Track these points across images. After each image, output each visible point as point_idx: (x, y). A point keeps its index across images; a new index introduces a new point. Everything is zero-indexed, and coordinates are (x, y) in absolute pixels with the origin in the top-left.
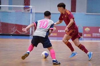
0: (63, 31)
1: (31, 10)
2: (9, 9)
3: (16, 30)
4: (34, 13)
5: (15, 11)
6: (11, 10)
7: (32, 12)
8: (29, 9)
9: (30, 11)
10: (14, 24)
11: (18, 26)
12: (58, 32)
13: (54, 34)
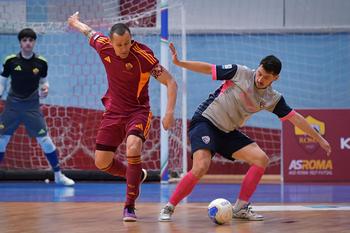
1: (165, 14)
3: (80, 145)
4: (184, 33)
6: (44, 19)
7: (171, 27)
8: (149, 13)
9: (158, 25)
10: (62, 109)
11: (87, 122)
12: (342, 147)
13: (313, 165)
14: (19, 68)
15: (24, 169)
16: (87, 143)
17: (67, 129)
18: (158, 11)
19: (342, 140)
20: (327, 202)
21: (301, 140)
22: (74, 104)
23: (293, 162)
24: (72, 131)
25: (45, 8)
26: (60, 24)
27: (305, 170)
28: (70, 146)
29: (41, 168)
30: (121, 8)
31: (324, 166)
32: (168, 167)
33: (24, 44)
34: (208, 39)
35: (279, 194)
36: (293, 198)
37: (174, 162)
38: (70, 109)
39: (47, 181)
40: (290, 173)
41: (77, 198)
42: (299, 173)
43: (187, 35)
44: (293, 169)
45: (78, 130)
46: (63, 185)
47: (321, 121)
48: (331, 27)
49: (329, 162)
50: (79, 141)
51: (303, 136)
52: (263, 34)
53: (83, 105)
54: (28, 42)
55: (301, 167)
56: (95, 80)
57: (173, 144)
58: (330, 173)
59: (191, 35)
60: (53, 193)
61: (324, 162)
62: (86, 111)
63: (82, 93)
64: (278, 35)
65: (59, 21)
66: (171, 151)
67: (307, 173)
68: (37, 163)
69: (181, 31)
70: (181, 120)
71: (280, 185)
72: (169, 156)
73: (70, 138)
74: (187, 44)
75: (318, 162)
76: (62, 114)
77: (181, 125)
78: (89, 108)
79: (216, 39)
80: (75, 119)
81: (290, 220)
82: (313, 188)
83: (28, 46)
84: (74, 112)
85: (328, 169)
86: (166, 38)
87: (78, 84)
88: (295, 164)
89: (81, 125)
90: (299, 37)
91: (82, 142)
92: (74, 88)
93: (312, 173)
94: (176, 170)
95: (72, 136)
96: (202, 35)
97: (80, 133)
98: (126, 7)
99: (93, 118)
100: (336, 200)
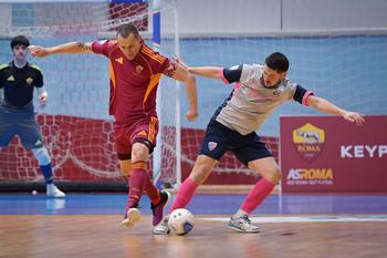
0: (371, 152)
1: (157, 17)
2: (15, 22)
4: (177, 37)
5: (55, 28)
6: (31, 23)
7: (164, 31)
8: (140, 17)
9: (150, 29)
10: (50, 117)
11: (76, 130)
12: (343, 156)
13: (312, 174)
14: (11, 78)
15: (10, 181)
16: (77, 152)
17: (55, 139)
18: (150, 14)
19: (343, 147)
20: (327, 213)
21: (300, 148)
22: (63, 112)
23: (292, 171)
24: (61, 139)
25: (32, 12)
26: (48, 28)
27: (304, 179)
28: (59, 156)
29: (27, 179)
30: (111, 12)
31: (324, 175)
32: (161, 177)
33: (17, 52)
34: (202, 43)
35: (278, 204)
36: (291, 209)
37: (167, 172)
38: (58, 117)
39: (35, 192)
40: (289, 183)
41: (67, 211)
42: (297, 183)
43: (180, 39)
44: (291, 179)
45: (67, 139)
46: (52, 197)
47: (321, 128)
48: (330, 30)
49: (330, 171)
50: (68, 151)
51: (301, 144)
52: (259, 38)
53: (72, 112)
54: (21, 50)
55: (299, 176)
56: (84, 87)
57: (166, 153)
58: (330, 182)
59: (185, 39)
60: (45, 206)
61: (324, 171)
62: (75, 119)
63: (71, 100)
64: (276, 38)
65: (46, 24)
66: (164, 161)
67: (305, 183)
68: (23, 174)
69: (174, 35)
70: (174, 128)
71: (277, 195)
72: (162, 166)
73: (58, 148)
74: (181, 48)
75: (318, 171)
76: (50, 123)
77: (174, 133)
78: (78, 116)
79: (210, 43)
80: (64, 127)
81: (288, 232)
82: (313, 198)
83: (21, 54)
84: (62, 120)
85: (329, 179)
86: (159, 43)
87: (66, 91)
88: (293, 174)
89: (69, 134)
90: (297, 40)
91: (71, 152)
92: (62, 95)
93: (311, 183)
94: (169, 180)
95: (60, 145)
96: (196, 39)
97: (69, 142)
98: (116, 10)
99: (82, 127)
100: (337, 211)
